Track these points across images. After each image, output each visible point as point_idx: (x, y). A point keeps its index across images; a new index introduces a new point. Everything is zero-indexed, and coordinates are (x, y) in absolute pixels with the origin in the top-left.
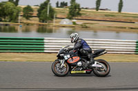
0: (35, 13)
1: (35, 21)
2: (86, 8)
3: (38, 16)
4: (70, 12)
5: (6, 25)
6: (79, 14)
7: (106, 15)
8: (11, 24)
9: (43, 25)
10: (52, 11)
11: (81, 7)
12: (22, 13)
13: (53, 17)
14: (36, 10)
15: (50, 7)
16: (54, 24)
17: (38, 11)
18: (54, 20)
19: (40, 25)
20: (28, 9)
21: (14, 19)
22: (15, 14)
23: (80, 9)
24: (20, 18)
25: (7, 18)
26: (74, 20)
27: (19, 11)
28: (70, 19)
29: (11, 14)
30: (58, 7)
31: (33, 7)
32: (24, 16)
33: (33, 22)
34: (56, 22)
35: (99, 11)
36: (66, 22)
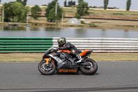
0: (43, 13)
1: (43, 20)
2: (94, 7)
3: (47, 15)
4: (78, 11)
5: (15, 25)
6: (87, 13)
7: (114, 14)
8: (20, 24)
9: (51, 25)
10: (60, 10)
11: (89, 6)
12: (30, 13)
13: (61, 17)
14: (44, 9)
15: (58, 7)
16: (62, 23)
17: (46, 11)
18: (62, 20)
19: (48, 25)
20: (36, 9)
21: (22, 18)
22: (23, 14)
23: (88, 8)
24: (28, 18)
25: (16, 18)
26: (83, 20)
27: (27, 12)
28: (78, 18)
29: (19, 14)
30: (65, 6)
31: (41, 7)
32: (32, 16)
33: (41, 22)
34: (64, 22)
35: (107, 9)
36: (74, 21)
